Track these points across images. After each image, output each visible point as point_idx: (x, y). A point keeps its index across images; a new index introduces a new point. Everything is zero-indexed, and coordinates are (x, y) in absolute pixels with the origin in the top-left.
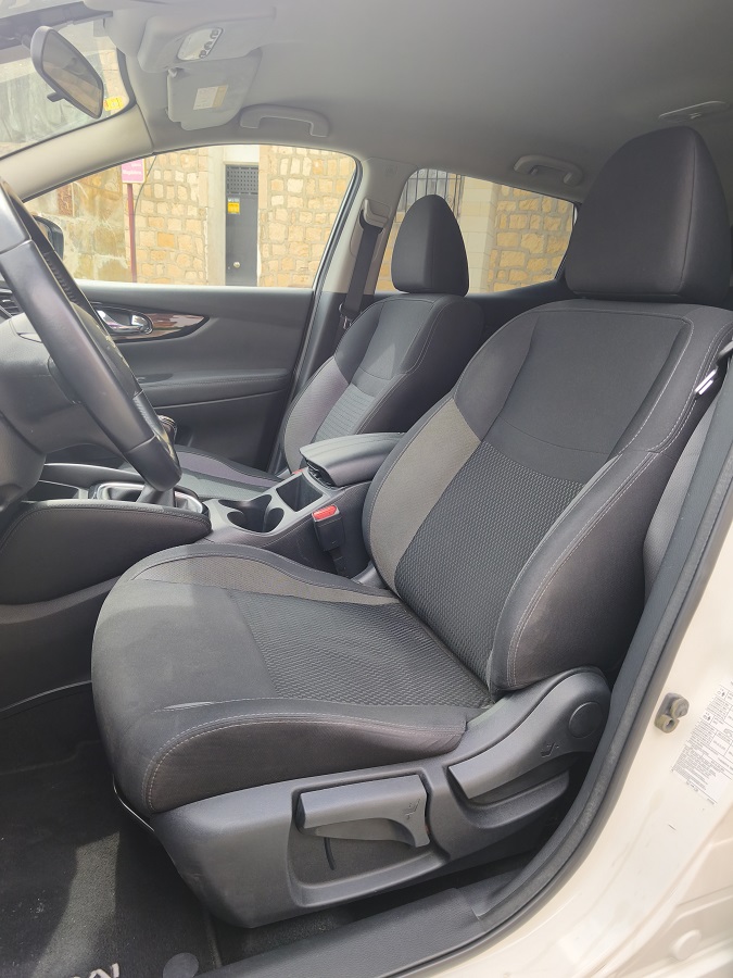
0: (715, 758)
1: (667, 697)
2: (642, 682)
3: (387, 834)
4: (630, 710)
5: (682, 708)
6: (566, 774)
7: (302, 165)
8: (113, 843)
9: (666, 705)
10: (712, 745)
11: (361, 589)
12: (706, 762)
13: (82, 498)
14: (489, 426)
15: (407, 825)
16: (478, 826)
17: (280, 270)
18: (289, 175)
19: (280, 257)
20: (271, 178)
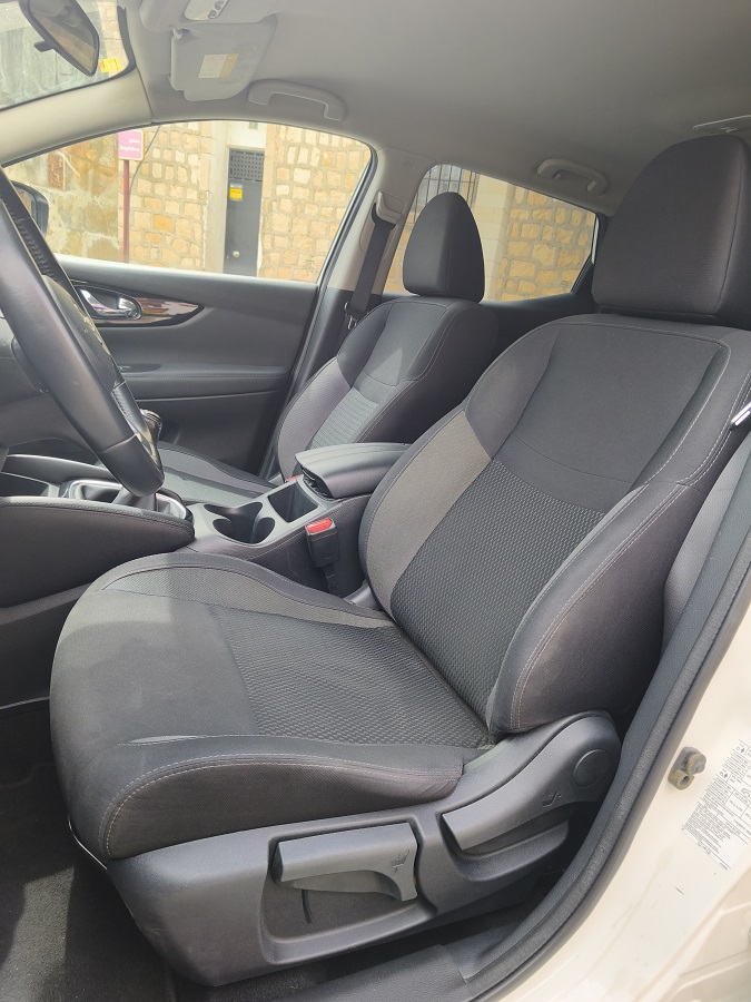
0: (731, 819)
1: (683, 751)
2: (658, 733)
3: (371, 886)
4: (644, 763)
5: (699, 764)
6: (565, 825)
7: (310, 154)
8: (66, 879)
9: (683, 759)
10: (728, 805)
11: (353, 609)
12: (721, 824)
13: (51, 496)
14: (501, 443)
15: (394, 878)
16: (471, 879)
17: (281, 264)
18: (296, 164)
19: (282, 250)
20: (277, 166)
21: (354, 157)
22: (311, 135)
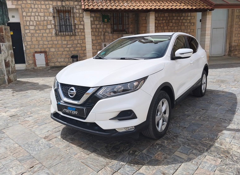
7: (33, 23)
17: (31, 48)
18: (30, 25)
19: (30, 45)
20: (24, 26)
21: (45, 22)
22: (32, 18)
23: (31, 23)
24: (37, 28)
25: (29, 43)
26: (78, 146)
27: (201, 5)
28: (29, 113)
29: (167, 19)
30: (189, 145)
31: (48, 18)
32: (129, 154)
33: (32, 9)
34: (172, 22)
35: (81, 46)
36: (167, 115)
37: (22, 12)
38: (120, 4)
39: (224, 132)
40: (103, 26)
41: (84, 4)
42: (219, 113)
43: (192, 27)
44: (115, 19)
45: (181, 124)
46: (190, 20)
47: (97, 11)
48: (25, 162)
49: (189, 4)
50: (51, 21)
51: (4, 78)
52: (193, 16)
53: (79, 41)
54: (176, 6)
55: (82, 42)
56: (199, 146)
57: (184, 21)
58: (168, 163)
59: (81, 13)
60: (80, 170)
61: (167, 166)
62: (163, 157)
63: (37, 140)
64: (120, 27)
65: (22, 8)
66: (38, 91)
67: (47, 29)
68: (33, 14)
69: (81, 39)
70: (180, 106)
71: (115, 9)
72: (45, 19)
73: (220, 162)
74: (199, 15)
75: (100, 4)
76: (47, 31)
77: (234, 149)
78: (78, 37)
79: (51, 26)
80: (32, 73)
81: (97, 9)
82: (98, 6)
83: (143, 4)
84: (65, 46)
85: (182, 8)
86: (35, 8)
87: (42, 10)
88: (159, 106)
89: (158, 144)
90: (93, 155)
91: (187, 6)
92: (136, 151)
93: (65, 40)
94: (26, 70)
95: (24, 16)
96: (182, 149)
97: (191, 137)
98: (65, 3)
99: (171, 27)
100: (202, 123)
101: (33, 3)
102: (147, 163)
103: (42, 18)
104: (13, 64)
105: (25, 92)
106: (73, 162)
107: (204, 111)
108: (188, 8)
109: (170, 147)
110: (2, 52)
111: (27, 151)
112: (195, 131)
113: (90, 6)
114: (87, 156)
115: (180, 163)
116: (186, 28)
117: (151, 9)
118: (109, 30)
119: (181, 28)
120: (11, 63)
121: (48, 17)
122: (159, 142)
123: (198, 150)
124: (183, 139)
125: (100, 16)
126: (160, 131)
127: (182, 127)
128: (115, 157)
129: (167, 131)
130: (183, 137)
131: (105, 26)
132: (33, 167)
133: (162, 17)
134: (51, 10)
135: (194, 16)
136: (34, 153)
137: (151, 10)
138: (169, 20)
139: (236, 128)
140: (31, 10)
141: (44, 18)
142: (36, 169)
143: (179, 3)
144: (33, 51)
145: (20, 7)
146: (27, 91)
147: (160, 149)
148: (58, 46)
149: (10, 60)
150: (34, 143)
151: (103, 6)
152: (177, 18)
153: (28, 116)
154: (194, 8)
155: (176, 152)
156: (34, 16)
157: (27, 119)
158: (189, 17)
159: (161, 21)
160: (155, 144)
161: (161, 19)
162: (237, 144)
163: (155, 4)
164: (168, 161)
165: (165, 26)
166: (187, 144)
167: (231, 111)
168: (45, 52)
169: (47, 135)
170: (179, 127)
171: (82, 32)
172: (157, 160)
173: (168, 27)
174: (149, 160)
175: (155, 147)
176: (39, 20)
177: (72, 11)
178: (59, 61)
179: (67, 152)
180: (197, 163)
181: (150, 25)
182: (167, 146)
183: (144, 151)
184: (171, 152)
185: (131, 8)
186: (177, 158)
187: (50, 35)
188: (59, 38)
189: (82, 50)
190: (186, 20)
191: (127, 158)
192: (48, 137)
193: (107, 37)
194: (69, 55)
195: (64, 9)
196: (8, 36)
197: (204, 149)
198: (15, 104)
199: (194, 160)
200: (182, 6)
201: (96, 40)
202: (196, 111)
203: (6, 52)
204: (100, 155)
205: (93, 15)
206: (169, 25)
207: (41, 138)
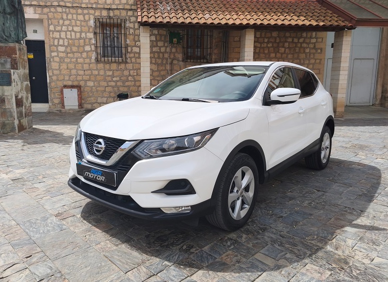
7: (64, 41)
17: (57, 80)
18: (59, 45)
19: (57, 75)
20: (50, 46)
21: (81, 41)
22: (63, 35)
23: (61, 42)
24: (68, 50)
25: (55, 72)
26: (104, 231)
27: (334, 20)
28: (40, 177)
29: (275, 42)
30: (281, 245)
31: (86, 35)
32: (181, 250)
33: (64, 21)
34: (283, 47)
35: (134, 79)
36: (251, 194)
37: (49, 25)
38: (198, 16)
39: (348, 229)
40: (171, 50)
41: (141, 15)
42: (344, 199)
43: (317, 56)
44: (190, 39)
45: (277, 211)
46: (314, 43)
47: (160, 25)
48: (20, 248)
49: (314, 17)
50: (91, 39)
51: (13, 123)
52: (320, 38)
53: (131, 72)
54: (290, 20)
55: (135, 74)
56: (299, 248)
57: (305, 45)
58: (241, 270)
59: (137, 29)
60: (100, 268)
61: (237, 274)
62: (235, 259)
63: (44, 217)
64: (198, 52)
65: (49, 19)
66: (60, 145)
67: (84, 51)
68: (64, 28)
69: (134, 68)
70: (282, 182)
71: (190, 23)
72: (82, 37)
73: (328, 276)
74: (330, 36)
75: (166, 14)
76: (84, 55)
77: (357, 257)
78: (130, 66)
79: (91, 47)
80: (57, 118)
81: (161, 22)
82: (163, 18)
83: (235, 17)
84: (109, 78)
85: (300, 23)
86: (67, 19)
87: (78, 22)
88: (236, 177)
89: (230, 239)
90: (124, 247)
91: (310, 21)
92: (192, 247)
93: (110, 70)
94: (49, 113)
95: (51, 31)
96: (268, 250)
97: (288, 232)
98: (114, 13)
99: (282, 54)
100: (311, 212)
101: (65, 12)
102: (207, 267)
103: (78, 35)
104: (29, 102)
105: (41, 145)
106: (92, 254)
107: (320, 193)
108: (310, 25)
109: (249, 245)
110: (13, 84)
111: (27, 233)
112: (296, 223)
113: (151, 17)
114: (115, 248)
115: (260, 272)
116: (308, 56)
117: (248, 24)
118: (180, 56)
119: (298, 56)
120: (25, 101)
121: (86, 33)
122: (233, 235)
123: (295, 253)
124: (275, 234)
125: (166, 34)
126: (235, 219)
127: (276, 215)
128: (157, 253)
129: (250, 220)
130: (274, 231)
131: (174, 50)
132: (31, 256)
133: (267, 38)
134: (92, 23)
135: (323, 38)
136: (36, 236)
137: (248, 26)
138: (278, 43)
139: (369, 224)
140: (61, 22)
141: (81, 35)
142: (34, 260)
143: (296, 15)
144: (60, 84)
145: (45, 17)
146: (44, 145)
147: (232, 247)
148: (99, 78)
149: (24, 97)
150: (39, 221)
151: (170, 18)
152: (293, 40)
153: (38, 181)
154: (321, 24)
155: (259, 254)
156: (66, 32)
157: (36, 185)
158: (313, 38)
159: (265, 44)
160: (226, 238)
161: (266, 40)
162: (365, 249)
163: (255, 17)
164: (240, 267)
165: (272, 53)
166: (279, 243)
167: (367, 196)
168: (78, 87)
169: (60, 212)
170: (272, 215)
171: (137, 58)
172: (224, 264)
173: (277, 53)
174: (211, 261)
175: (225, 244)
176: (73, 37)
177: (123, 25)
178: (99, 101)
179: (86, 238)
180: (289, 274)
181: (247, 49)
182: (245, 244)
183: (206, 248)
184: (249, 253)
185: (216, 22)
186: (257, 263)
187: (87, 61)
188: (101, 66)
189: (134, 85)
190: (308, 44)
191: (176, 255)
192: (62, 214)
193: (175, 68)
194: (115, 93)
195: (112, 21)
196: (24, 60)
197: (305, 254)
198: (23, 163)
199: (285, 269)
200: (301, 21)
201: (158, 70)
202: (307, 192)
203: (19, 83)
204: (135, 247)
205: (156, 32)
206: (278, 52)
207: (51, 215)
